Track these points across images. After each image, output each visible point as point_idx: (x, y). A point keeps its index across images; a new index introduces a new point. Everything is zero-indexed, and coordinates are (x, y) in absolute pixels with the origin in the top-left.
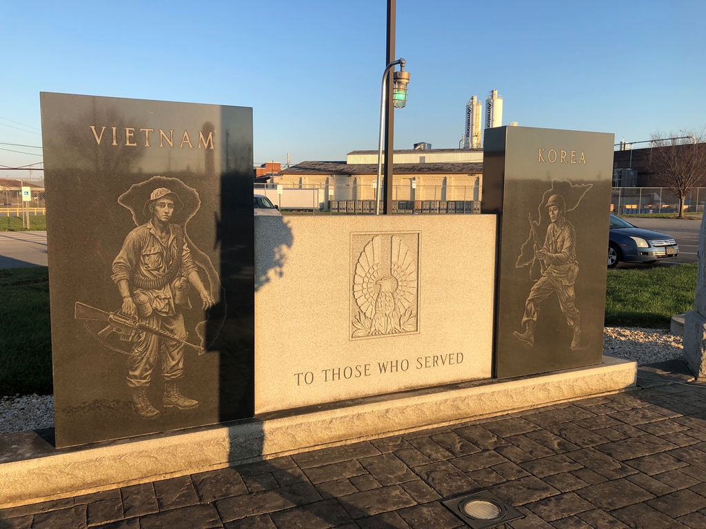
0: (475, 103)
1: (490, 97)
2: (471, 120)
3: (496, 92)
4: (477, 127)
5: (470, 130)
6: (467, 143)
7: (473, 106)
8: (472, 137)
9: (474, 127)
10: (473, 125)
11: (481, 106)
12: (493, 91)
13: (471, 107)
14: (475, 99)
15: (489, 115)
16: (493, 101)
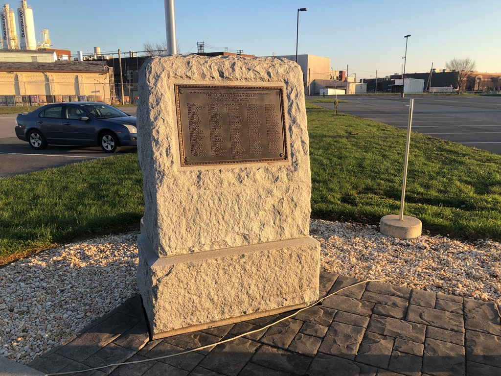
0: (8, 11)
1: (21, 7)
2: (6, 25)
3: (25, 3)
4: (12, 31)
5: (7, 33)
6: (5, 45)
7: (6, 12)
8: (9, 40)
9: (10, 31)
10: (8, 29)
11: (13, 14)
12: (22, 2)
13: (5, 13)
14: (8, 7)
15: (22, 22)
16: (24, 10)
